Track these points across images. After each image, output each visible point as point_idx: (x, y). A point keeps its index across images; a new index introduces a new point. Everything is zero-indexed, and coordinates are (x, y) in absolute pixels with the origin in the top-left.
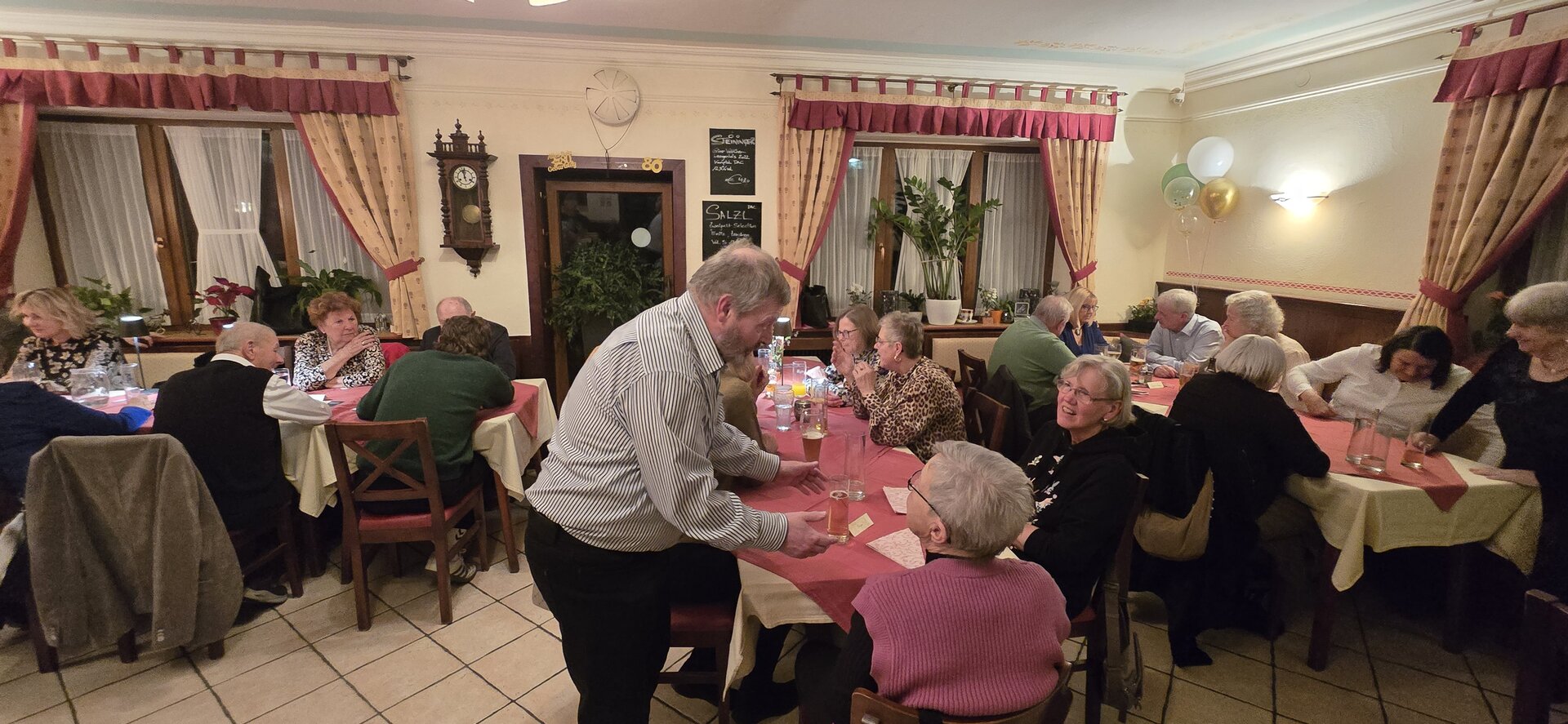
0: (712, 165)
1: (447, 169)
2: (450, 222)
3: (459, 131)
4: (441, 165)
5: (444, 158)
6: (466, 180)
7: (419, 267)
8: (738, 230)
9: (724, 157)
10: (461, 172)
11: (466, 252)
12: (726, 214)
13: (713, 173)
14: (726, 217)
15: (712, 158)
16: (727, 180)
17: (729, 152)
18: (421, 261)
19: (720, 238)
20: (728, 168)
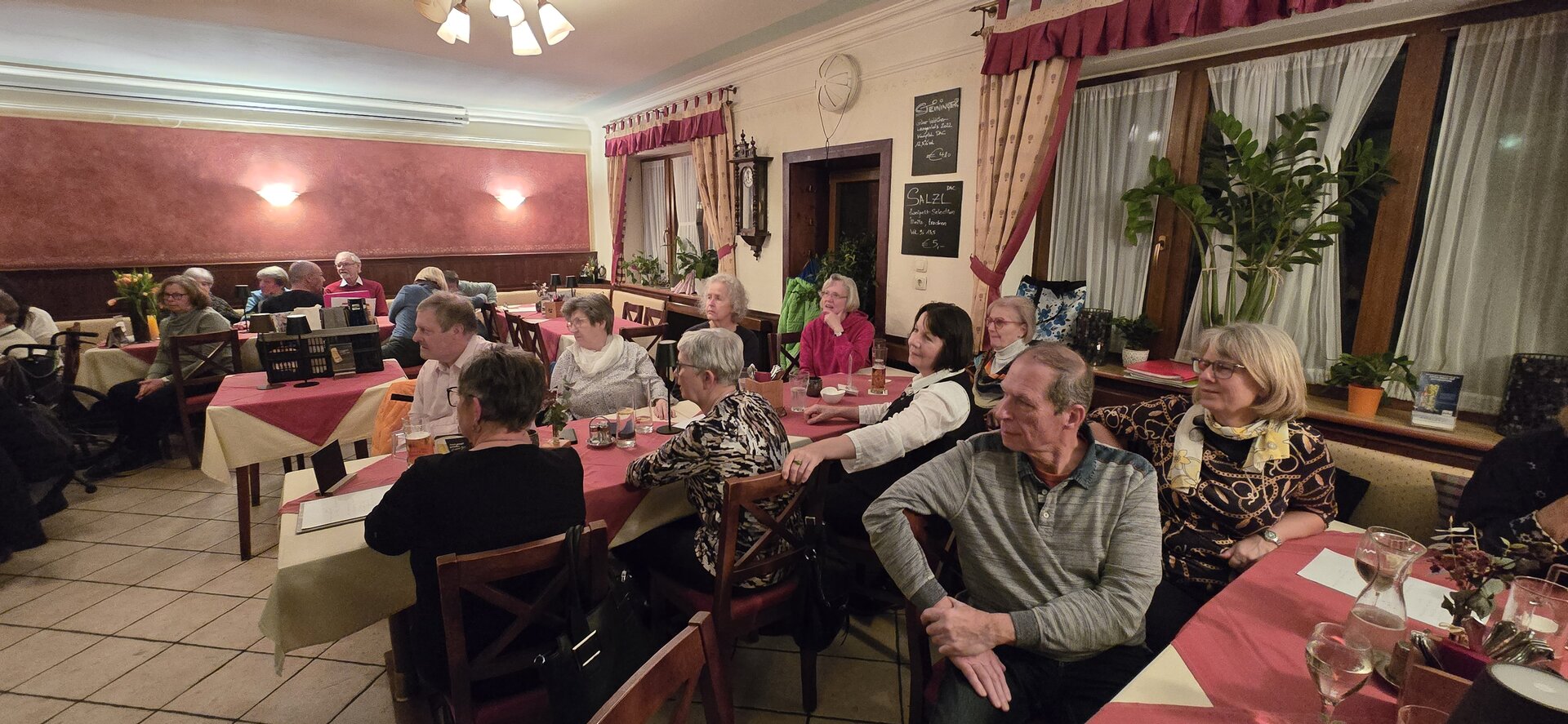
0: (915, 141)
1: (740, 171)
2: (739, 216)
3: (743, 140)
4: (737, 169)
5: (736, 163)
6: (748, 179)
7: (732, 250)
8: (935, 218)
9: (927, 129)
10: (748, 173)
11: (748, 239)
12: (924, 198)
13: (916, 150)
14: (925, 201)
15: (916, 133)
16: (928, 156)
17: (932, 122)
18: (735, 246)
19: (918, 227)
20: (930, 141)
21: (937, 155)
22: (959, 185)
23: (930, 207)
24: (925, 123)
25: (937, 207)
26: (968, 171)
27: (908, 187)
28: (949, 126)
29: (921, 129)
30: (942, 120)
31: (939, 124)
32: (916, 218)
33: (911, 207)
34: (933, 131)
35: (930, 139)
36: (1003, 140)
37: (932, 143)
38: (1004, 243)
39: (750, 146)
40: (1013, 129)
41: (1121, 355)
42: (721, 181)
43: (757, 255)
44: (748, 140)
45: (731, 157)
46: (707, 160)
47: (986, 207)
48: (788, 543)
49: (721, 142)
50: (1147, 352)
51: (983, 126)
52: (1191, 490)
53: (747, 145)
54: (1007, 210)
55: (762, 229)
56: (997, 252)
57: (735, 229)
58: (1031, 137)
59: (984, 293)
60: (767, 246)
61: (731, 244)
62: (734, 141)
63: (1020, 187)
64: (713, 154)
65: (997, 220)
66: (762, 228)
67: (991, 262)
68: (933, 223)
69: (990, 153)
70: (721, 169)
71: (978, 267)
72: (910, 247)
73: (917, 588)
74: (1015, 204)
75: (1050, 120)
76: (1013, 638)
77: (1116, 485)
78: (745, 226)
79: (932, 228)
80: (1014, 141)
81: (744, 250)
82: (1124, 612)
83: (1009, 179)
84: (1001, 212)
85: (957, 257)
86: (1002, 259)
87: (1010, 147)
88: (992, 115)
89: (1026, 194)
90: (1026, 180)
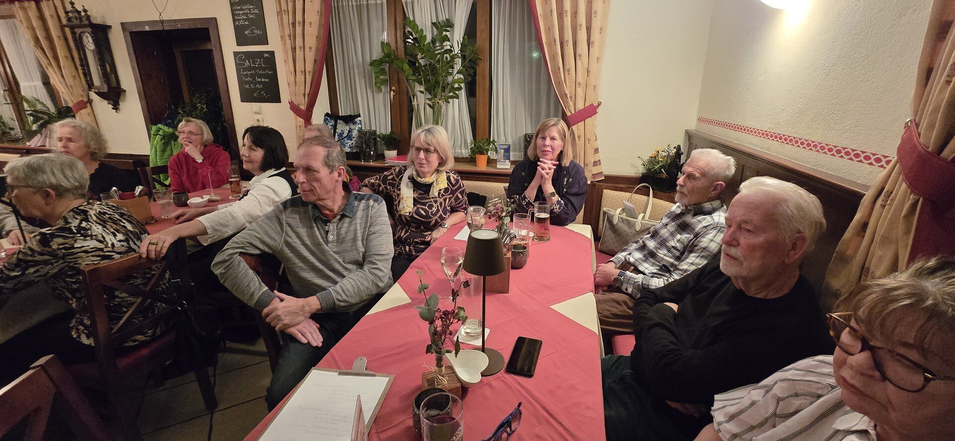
0: (234, 21)
1: (77, 36)
2: (87, 74)
3: (73, 7)
4: (73, 33)
5: (72, 28)
6: (89, 44)
7: (88, 105)
8: (260, 76)
9: (241, 12)
10: (87, 37)
11: (100, 94)
12: (250, 62)
13: (236, 28)
14: (251, 65)
15: (233, 15)
16: (246, 32)
17: (244, 7)
18: (90, 101)
19: (249, 83)
20: (245, 21)
21: (252, 31)
22: (272, 53)
23: (255, 68)
24: (239, 8)
25: (260, 68)
26: (275, 44)
27: (236, 54)
28: (256, 11)
29: (237, 12)
30: (251, 7)
31: (250, 9)
32: (246, 76)
33: (242, 68)
34: (247, 14)
35: (245, 20)
36: (294, 24)
37: (247, 23)
38: (307, 91)
39: (83, 14)
40: (299, 17)
41: (384, 154)
42: (59, 44)
43: (116, 107)
44: (80, 9)
45: (64, 21)
46: (36, 23)
47: (292, 69)
48: (164, 305)
49: (49, 7)
50: (396, 151)
51: (279, 13)
52: (410, 213)
53: (79, 12)
54: (305, 70)
55: (116, 86)
56: (304, 98)
57: (86, 86)
58: (311, 23)
59: (301, 124)
60: (124, 100)
61: (85, 100)
62: (64, 8)
63: (311, 56)
64: (42, 18)
65: (301, 78)
66: (114, 84)
67: (302, 104)
68: (260, 80)
69: (287, 32)
70: (55, 33)
71: (294, 108)
72: (247, 97)
73: (256, 298)
74: (310, 67)
75: (321, 13)
76: (320, 307)
77: (365, 211)
78: (97, 81)
79: (260, 83)
80: (301, 25)
81: (102, 106)
82: (375, 275)
83: (302, 50)
84: (302, 72)
85: (281, 102)
86: (308, 102)
87: (299, 29)
88: (284, 7)
89: (315, 61)
90: (314, 50)
